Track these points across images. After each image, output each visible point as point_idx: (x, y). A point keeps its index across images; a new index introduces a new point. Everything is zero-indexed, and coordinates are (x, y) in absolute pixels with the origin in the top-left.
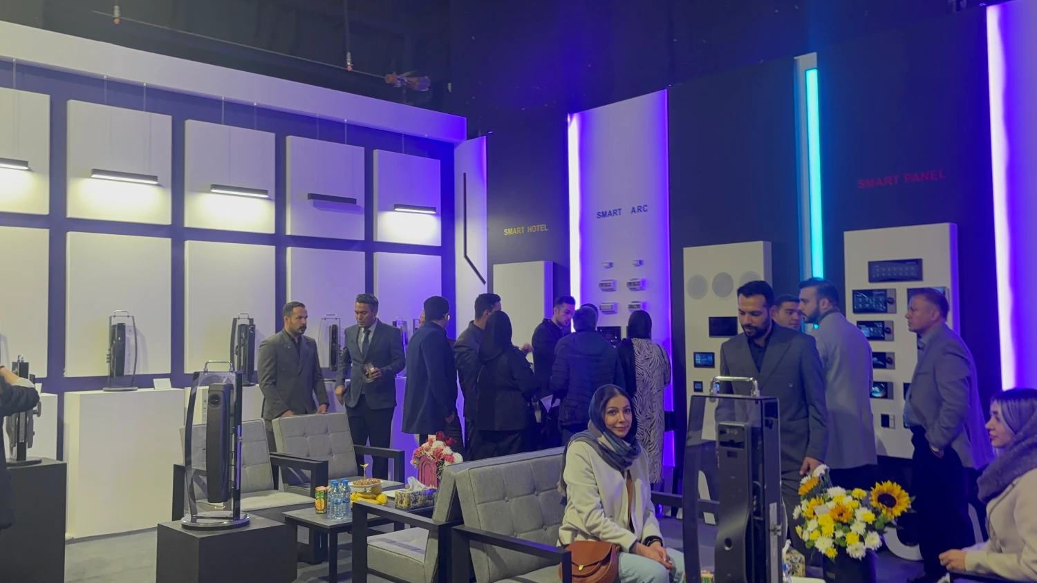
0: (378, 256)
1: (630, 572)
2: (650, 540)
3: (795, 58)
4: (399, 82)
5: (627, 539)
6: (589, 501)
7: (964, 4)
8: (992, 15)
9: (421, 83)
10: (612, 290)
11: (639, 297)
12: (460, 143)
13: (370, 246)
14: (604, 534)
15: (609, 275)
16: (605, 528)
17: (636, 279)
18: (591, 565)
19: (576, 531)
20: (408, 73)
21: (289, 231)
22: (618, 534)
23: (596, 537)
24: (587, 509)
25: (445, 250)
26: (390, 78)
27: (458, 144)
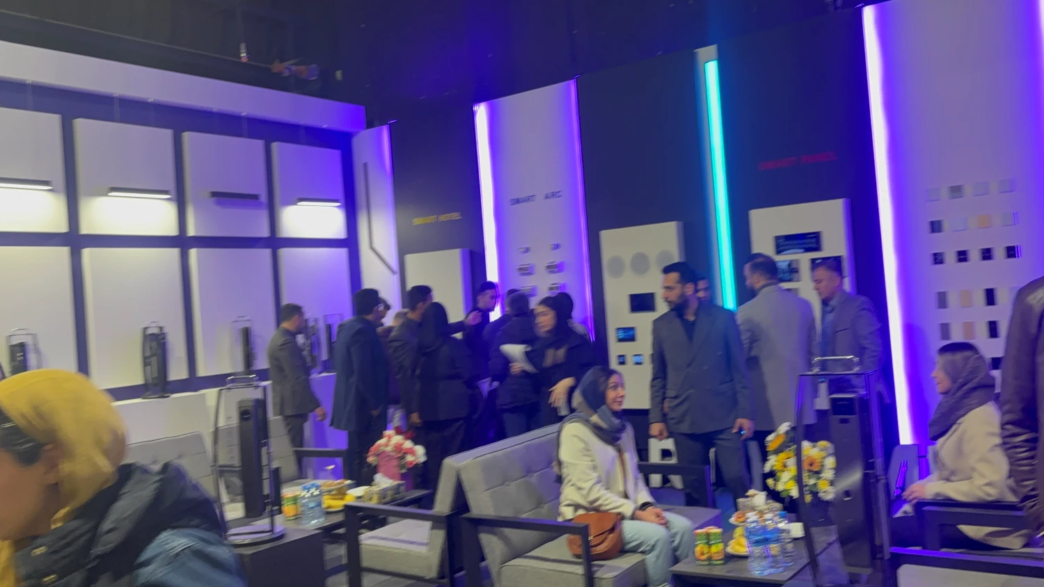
0: (285, 252)
1: (636, 537)
2: (645, 506)
3: (695, 51)
4: (287, 71)
5: (627, 508)
6: (589, 478)
7: (839, 2)
8: (869, 14)
9: (309, 71)
10: (530, 274)
11: (557, 279)
12: (358, 132)
13: (275, 242)
14: (606, 505)
15: (526, 260)
16: (606, 500)
17: (554, 262)
18: (599, 535)
19: (577, 507)
20: (292, 62)
21: (191, 232)
22: (617, 504)
23: (597, 510)
24: (587, 485)
25: (350, 242)
26: (277, 67)
27: (356, 133)
